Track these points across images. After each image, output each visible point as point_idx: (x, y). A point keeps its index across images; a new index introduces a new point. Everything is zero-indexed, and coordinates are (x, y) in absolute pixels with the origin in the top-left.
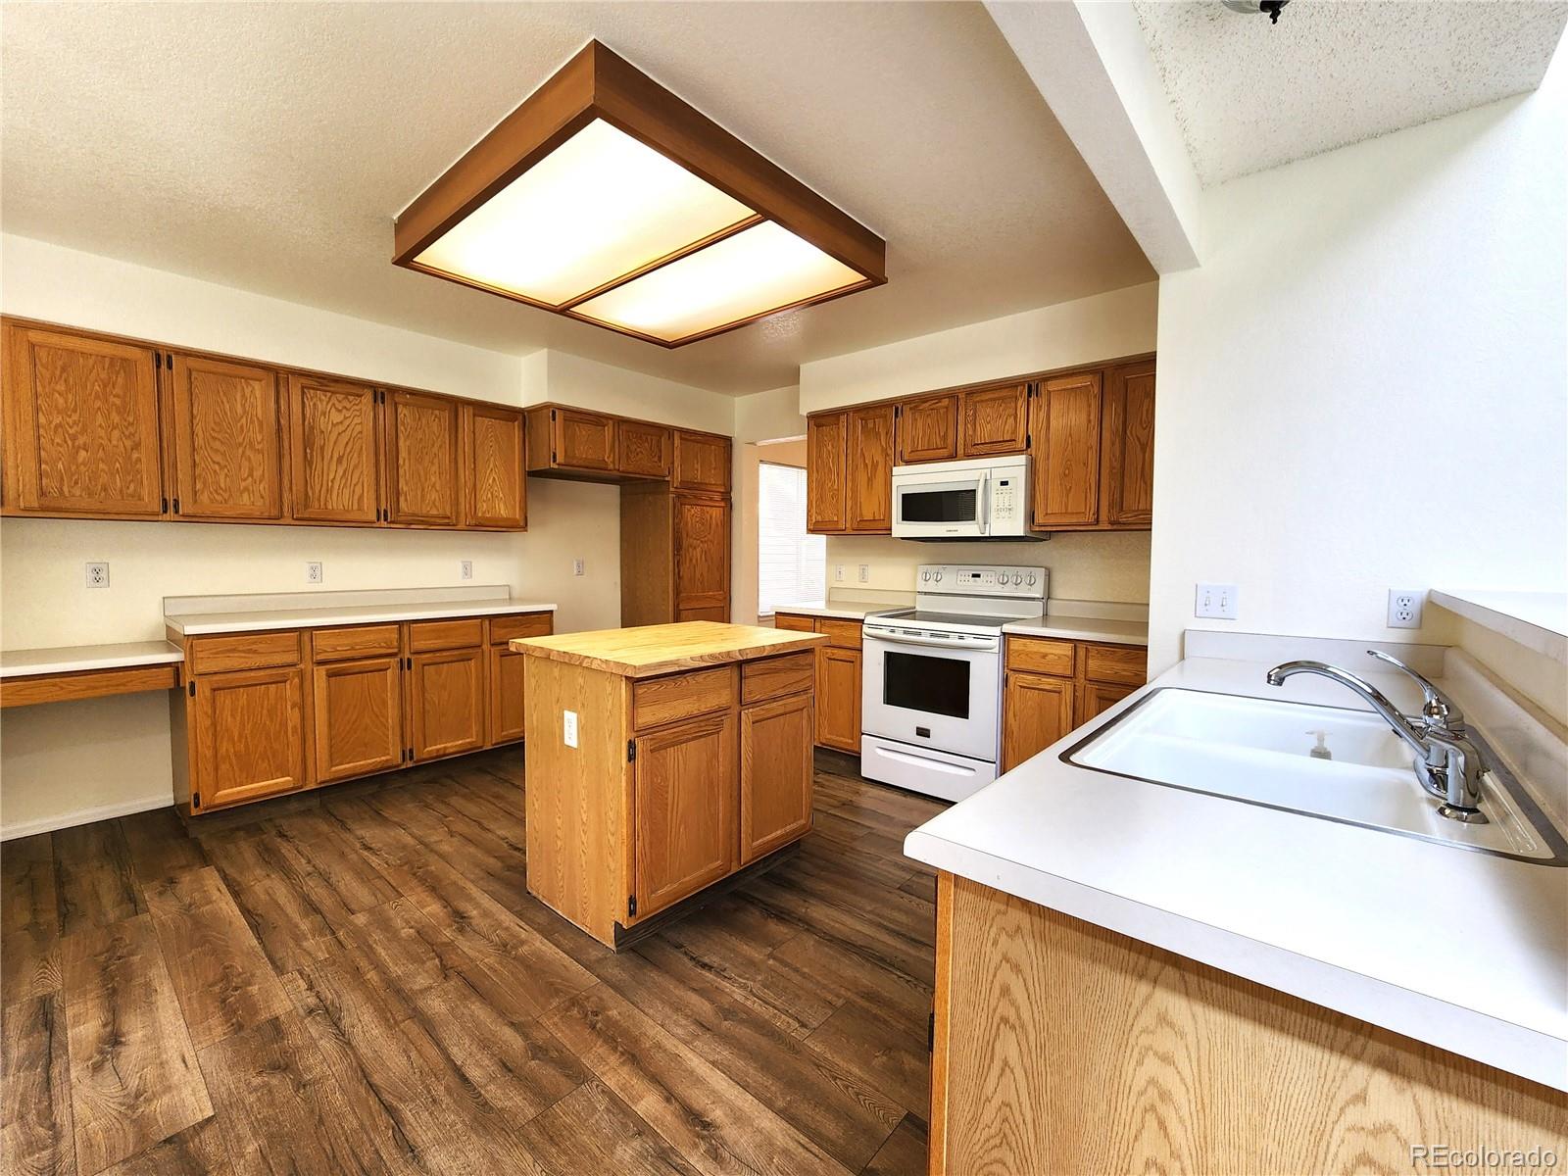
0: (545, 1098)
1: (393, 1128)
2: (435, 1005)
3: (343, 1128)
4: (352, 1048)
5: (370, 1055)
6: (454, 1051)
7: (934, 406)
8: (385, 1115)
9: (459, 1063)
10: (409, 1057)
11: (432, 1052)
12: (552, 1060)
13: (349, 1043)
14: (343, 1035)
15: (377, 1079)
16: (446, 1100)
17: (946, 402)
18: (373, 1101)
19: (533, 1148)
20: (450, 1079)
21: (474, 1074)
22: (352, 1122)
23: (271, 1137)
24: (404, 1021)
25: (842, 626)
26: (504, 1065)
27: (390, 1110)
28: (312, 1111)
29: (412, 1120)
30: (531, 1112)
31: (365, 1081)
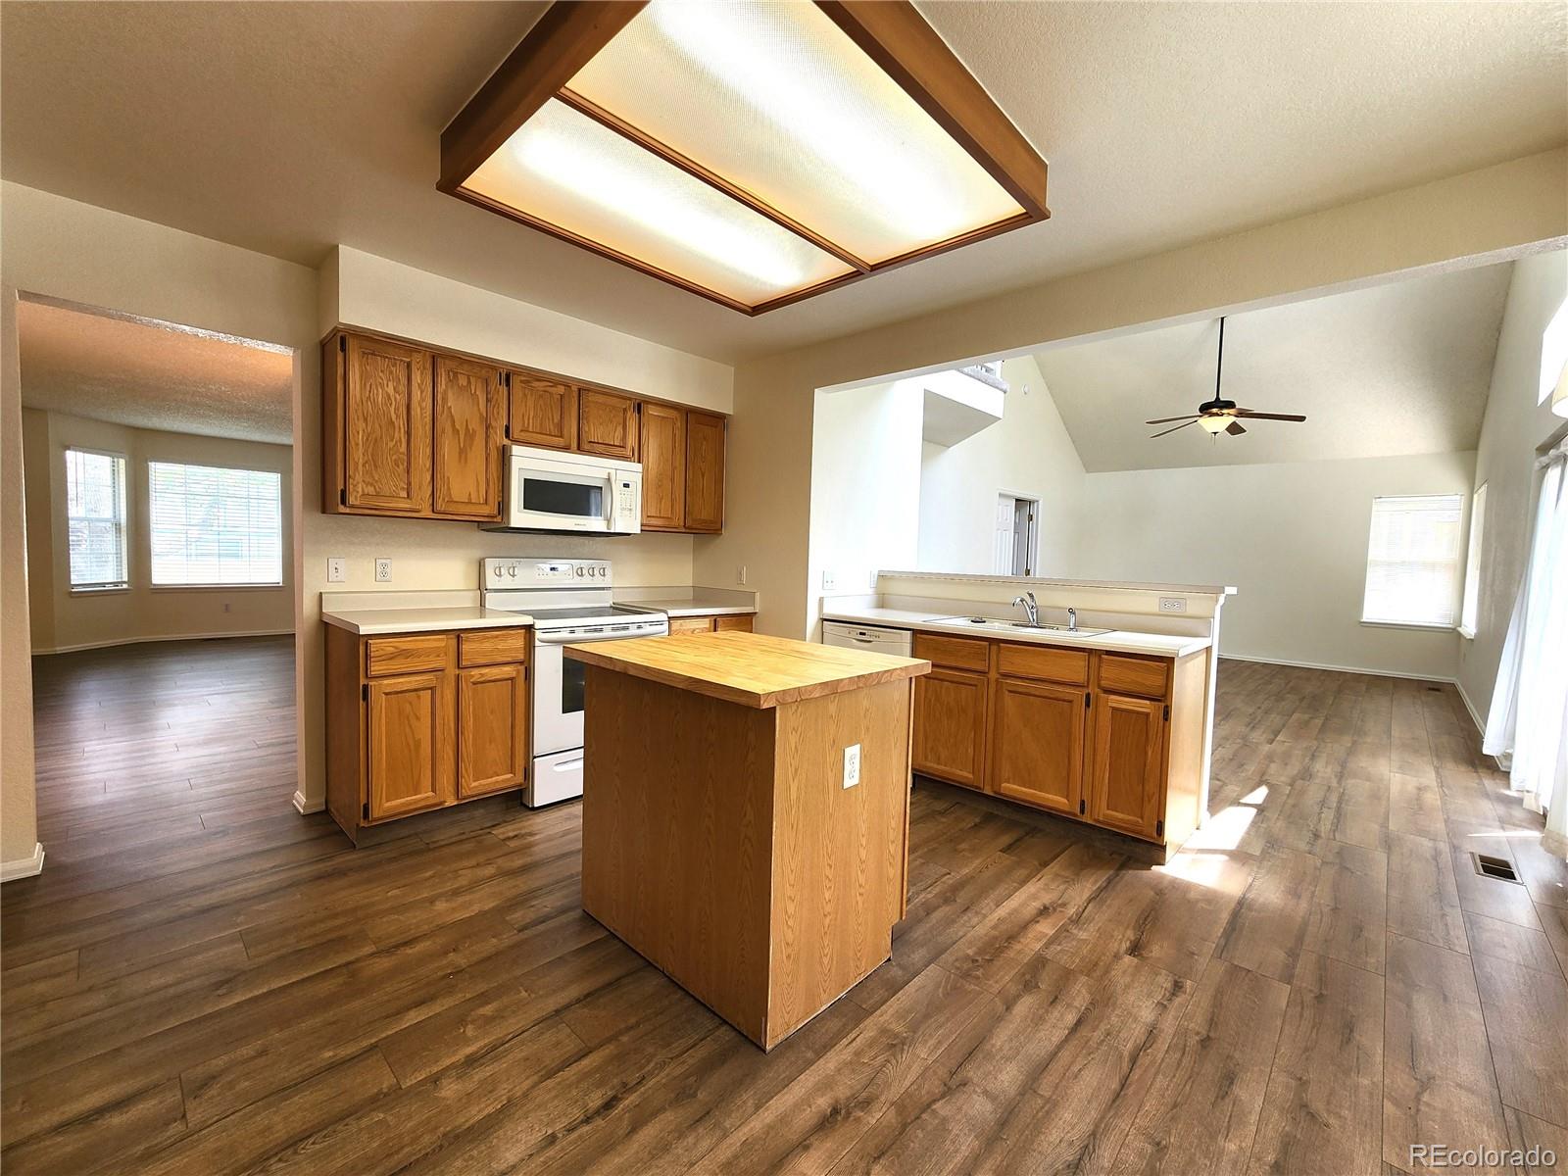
0: (1066, 976)
1: (1145, 1050)
2: (1007, 1078)
3: (1168, 1085)
4: (1097, 1126)
5: (1095, 1104)
6: (1056, 1039)
7: (548, 389)
8: (1138, 1063)
9: (1067, 1032)
10: (1080, 1070)
11: (1065, 1055)
12: (1034, 976)
13: (1093, 1134)
14: (1087, 1147)
15: (1115, 1085)
16: (1103, 1027)
17: (561, 389)
18: (1135, 1076)
19: (1107, 972)
20: (1084, 1031)
21: (1071, 1018)
22: (1161, 1081)
23: (1213, 1137)
24: (1042, 1096)
25: (497, 637)
26: (1052, 1003)
27: (1134, 1060)
28: (1173, 1118)
29: (1132, 1041)
30: (1083, 979)
31: (1122, 1093)
